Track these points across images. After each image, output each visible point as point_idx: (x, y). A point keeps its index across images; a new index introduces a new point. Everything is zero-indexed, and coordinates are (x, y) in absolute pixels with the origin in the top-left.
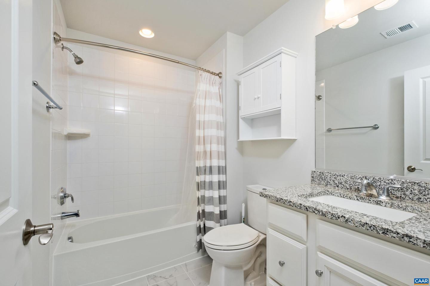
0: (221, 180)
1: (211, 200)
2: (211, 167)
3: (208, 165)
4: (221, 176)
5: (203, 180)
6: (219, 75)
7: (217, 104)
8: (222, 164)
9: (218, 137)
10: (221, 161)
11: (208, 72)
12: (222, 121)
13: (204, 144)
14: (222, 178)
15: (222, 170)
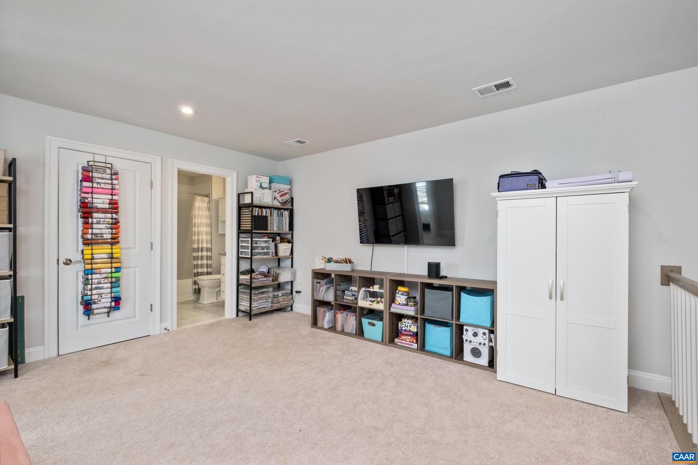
0: (208, 255)
1: (202, 266)
2: (202, 248)
3: (200, 246)
4: (208, 253)
5: (197, 255)
6: (207, 196)
7: (207, 213)
8: (209, 246)
9: (207, 232)
10: (208, 245)
11: (201, 195)
12: (209, 222)
13: (198, 235)
14: (209, 254)
15: (208, 250)
